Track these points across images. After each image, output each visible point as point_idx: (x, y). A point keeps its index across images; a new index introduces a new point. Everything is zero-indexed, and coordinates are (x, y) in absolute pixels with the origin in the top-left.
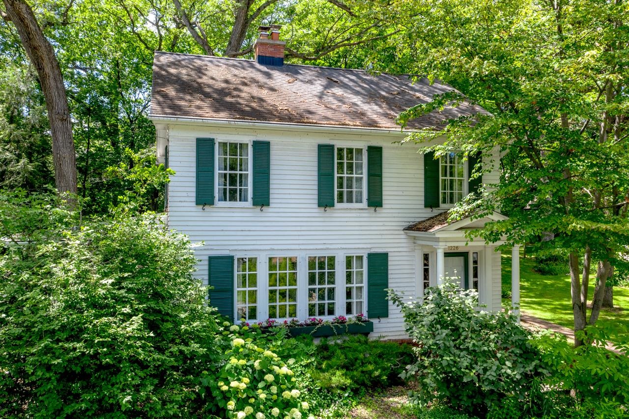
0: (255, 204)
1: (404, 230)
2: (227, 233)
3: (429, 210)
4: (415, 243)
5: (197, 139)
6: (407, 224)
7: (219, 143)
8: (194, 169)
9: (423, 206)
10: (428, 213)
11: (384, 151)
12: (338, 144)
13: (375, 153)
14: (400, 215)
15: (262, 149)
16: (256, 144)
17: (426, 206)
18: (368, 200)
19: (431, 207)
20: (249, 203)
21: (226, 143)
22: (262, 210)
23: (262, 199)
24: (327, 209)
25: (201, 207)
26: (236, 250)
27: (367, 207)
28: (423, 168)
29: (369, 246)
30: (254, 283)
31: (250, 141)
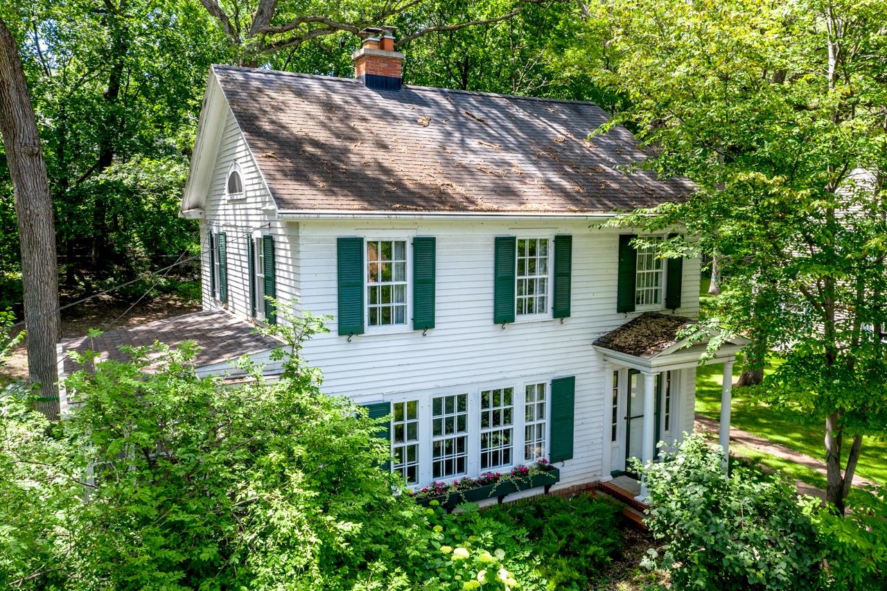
0: (416, 327)
1: (594, 344)
2: (379, 371)
3: (622, 315)
4: (605, 360)
5: (338, 239)
6: (597, 336)
7: (368, 242)
8: (335, 284)
9: (616, 311)
10: (623, 319)
11: (574, 240)
12: (520, 234)
13: (564, 244)
14: (590, 325)
15: (425, 248)
16: (418, 242)
17: (619, 310)
18: (554, 308)
19: (625, 311)
20: (408, 326)
21: (376, 243)
22: (424, 335)
23: (424, 320)
24: (506, 325)
25: (346, 337)
26: (392, 393)
27: (552, 319)
28: (617, 261)
29: (552, 369)
30: (413, 435)
31: (409, 237)
